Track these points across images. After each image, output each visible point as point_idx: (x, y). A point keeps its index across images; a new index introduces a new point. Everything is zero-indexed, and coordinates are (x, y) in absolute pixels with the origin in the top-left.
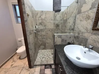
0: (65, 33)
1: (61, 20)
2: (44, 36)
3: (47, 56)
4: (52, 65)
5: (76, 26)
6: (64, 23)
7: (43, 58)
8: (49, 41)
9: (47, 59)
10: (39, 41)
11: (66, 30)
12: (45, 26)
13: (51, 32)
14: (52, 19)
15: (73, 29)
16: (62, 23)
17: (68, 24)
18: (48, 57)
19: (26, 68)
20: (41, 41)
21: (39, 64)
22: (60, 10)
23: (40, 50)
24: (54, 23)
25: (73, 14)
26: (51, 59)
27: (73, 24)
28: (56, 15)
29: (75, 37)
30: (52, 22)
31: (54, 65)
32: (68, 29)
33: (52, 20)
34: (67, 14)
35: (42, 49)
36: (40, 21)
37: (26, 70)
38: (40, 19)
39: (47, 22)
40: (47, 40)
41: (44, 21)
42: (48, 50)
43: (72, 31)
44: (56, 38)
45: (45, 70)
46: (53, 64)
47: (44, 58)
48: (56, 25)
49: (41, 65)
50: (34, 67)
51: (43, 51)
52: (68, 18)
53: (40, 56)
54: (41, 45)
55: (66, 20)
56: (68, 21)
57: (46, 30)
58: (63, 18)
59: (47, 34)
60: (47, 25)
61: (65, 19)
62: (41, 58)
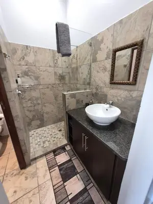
0: (78, 89)
1: (67, 67)
2: (37, 99)
3: (52, 137)
4: (66, 147)
5: (92, 80)
6: (72, 72)
7: (44, 142)
8: (50, 109)
9: (54, 141)
10: (26, 111)
11: (78, 86)
12: (37, 78)
13: (51, 90)
14: (50, 64)
15: (89, 84)
16: (69, 73)
17: (81, 75)
18: (55, 137)
19: (13, 173)
20: (31, 111)
21: (42, 153)
22: (70, 55)
23: (32, 131)
24: (55, 73)
25: (86, 60)
26: (61, 139)
27: (89, 76)
28: (56, 58)
29: (93, 95)
30: (51, 70)
31: (68, 146)
32: (81, 83)
33: (50, 66)
34: (76, 58)
35: (37, 127)
36: (24, 68)
37: (15, 175)
38: (23, 63)
39: (40, 70)
40: (45, 106)
41: (34, 68)
42: (49, 127)
43: (88, 86)
44: (68, 99)
45: (55, 159)
46: (66, 145)
47: (47, 142)
48: (59, 77)
49: (46, 154)
50: (32, 163)
51: (40, 131)
52: (78, 65)
53: (36, 141)
54: (32, 120)
55: (77, 69)
56: (80, 70)
57: (41, 87)
58: (70, 65)
59: (44, 94)
60: (41, 77)
61: (74, 66)
62: (40, 145)
